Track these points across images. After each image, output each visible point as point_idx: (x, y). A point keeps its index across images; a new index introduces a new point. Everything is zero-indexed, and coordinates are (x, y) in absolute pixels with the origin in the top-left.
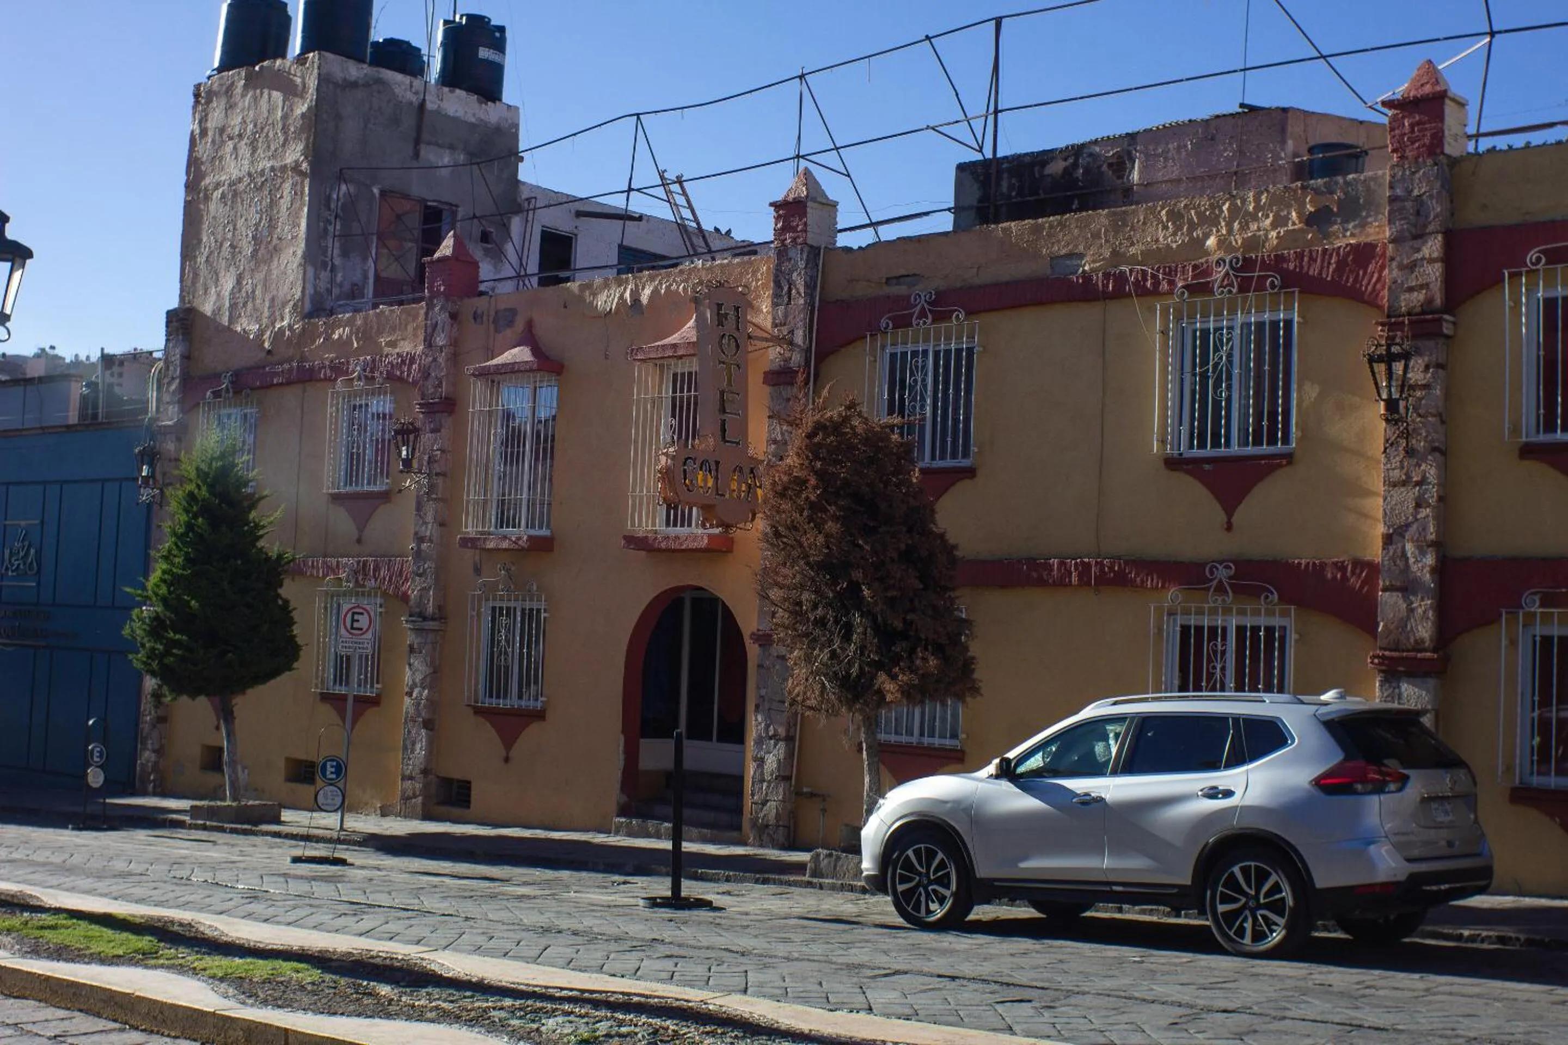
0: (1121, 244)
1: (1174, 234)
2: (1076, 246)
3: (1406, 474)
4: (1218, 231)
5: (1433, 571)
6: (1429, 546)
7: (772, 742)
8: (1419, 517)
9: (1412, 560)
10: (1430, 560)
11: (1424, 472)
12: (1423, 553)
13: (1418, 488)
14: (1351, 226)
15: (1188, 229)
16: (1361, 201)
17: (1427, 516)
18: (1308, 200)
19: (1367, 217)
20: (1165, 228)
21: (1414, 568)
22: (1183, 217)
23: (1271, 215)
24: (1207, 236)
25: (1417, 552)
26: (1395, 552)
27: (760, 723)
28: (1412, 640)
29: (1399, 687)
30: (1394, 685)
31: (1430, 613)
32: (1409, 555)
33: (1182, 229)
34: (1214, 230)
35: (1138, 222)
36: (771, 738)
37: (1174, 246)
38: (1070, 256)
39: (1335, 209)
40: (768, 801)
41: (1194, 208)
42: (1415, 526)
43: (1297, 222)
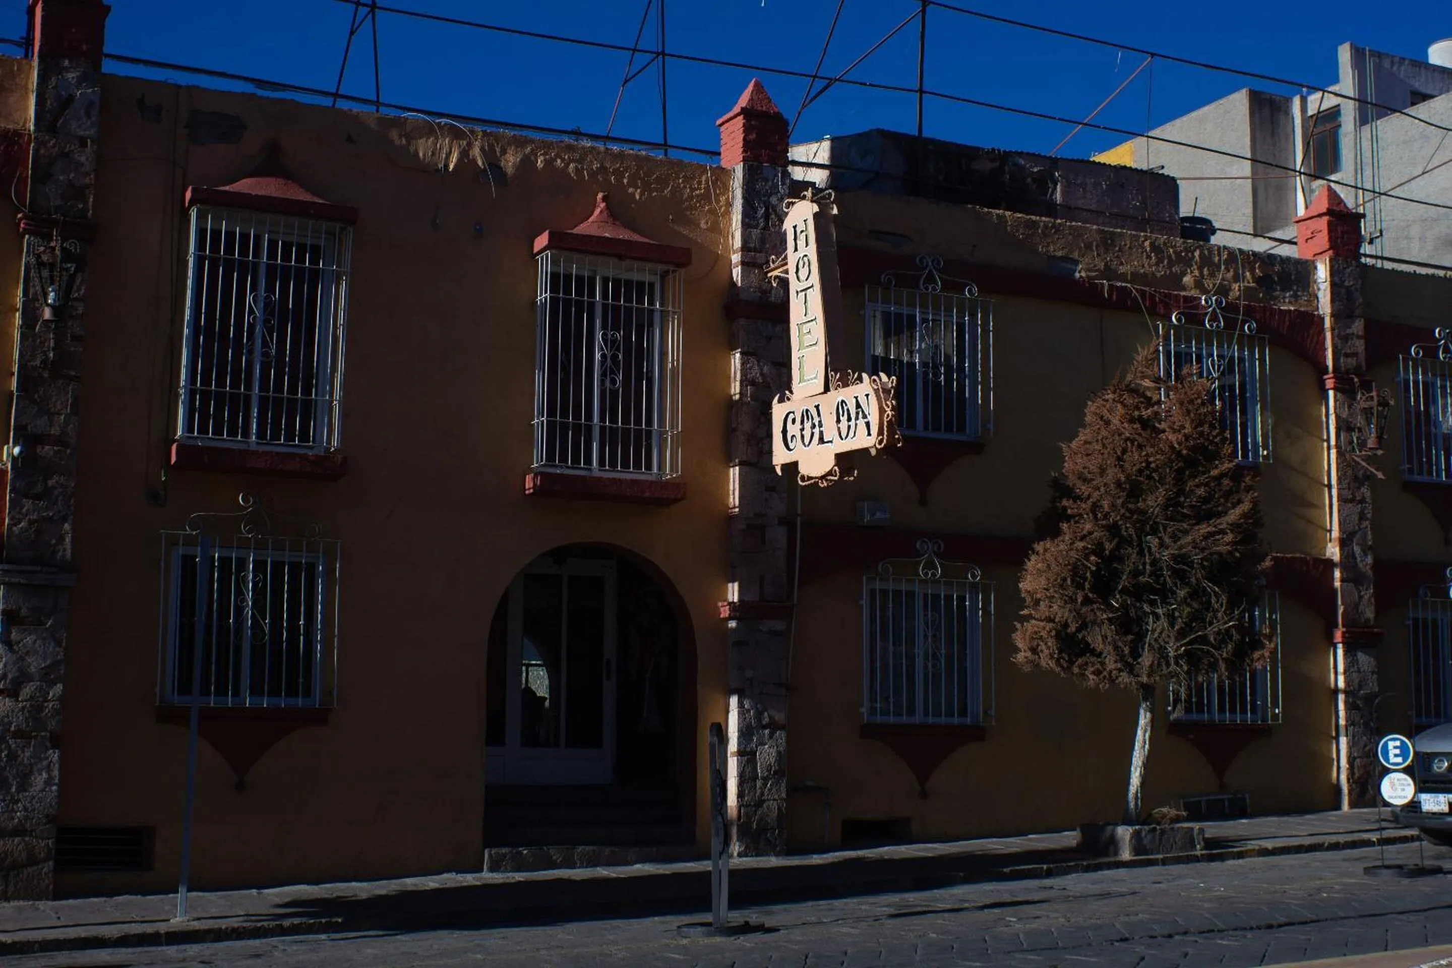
0: (1111, 260)
1: (1157, 264)
2: (1071, 252)
3: (1352, 494)
4: (1192, 272)
5: (1373, 568)
6: (1369, 549)
7: (767, 732)
8: (1362, 527)
9: (1359, 559)
10: (1369, 560)
11: (1363, 493)
12: (1366, 555)
13: (1360, 506)
14: (1288, 295)
15: (1168, 263)
16: (1293, 277)
17: (1367, 527)
18: (1257, 266)
19: (1297, 290)
20: (1149, 257)
21: (1361, 565)
22: (1163, 252)
23: (1232, 270)
24: (1184, 274)
25: (1362, 554)
26: (1348, 552)
27: (748, 711)
28: (1363, 620)
29: (1356, 655)
30: (1353, 654)
31: (1373, 600)
32: (1357, 555)
33: (1163, 262)
34: (1189, 271)
35: (1125, 245)
36: (764, 727)
37: (1158, 275)
38: (1064, 259)
39: (1276, 279)
40: (764, 801)
41: (1172, 247)
42: (1360, 533)
43: (1251, 281)
